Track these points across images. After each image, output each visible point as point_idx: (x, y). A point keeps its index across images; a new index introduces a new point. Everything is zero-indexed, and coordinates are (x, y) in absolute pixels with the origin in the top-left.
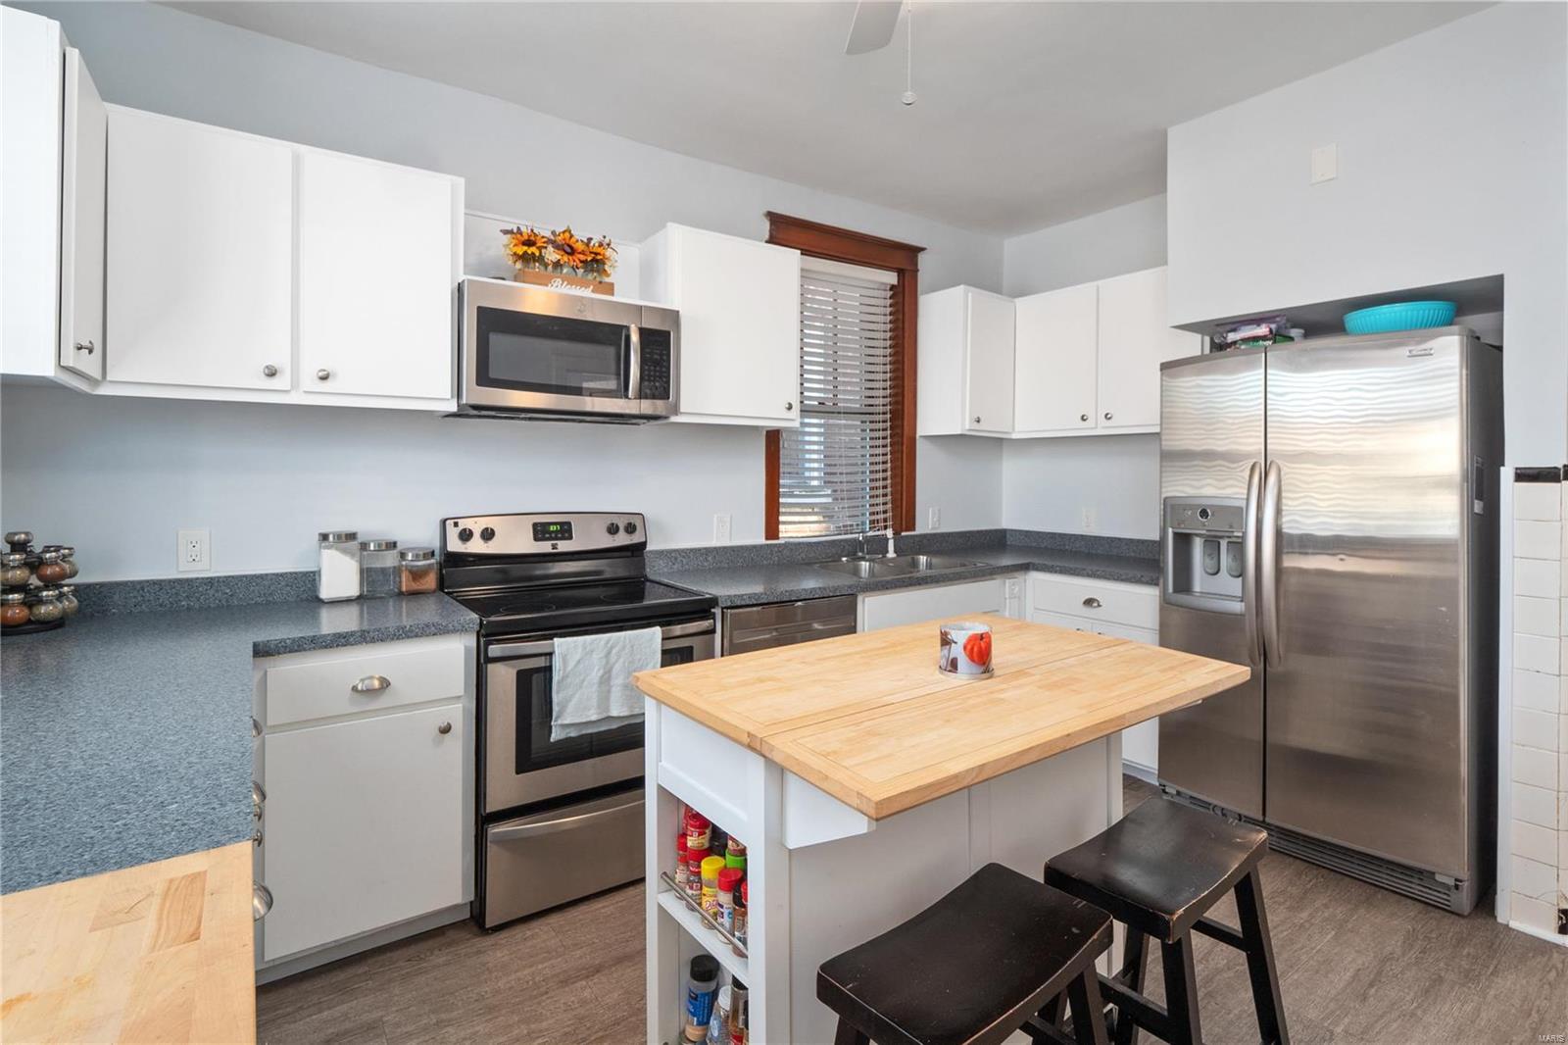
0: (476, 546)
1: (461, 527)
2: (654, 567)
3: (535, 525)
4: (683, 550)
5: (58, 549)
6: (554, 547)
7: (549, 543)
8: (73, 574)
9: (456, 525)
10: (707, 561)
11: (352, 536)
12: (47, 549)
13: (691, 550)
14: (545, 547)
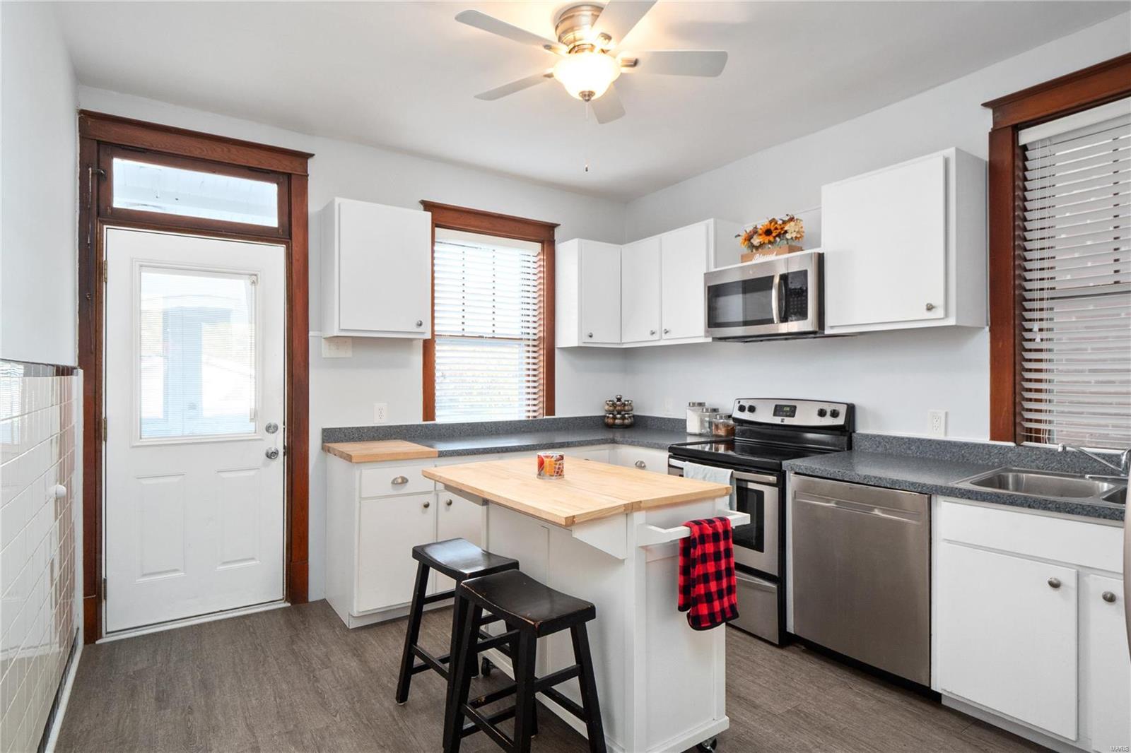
0: (746, 416)
1: (741, 403)
2: (860, 446)
3: (776, 406)
4: (886, 437)
5: (628, 401)
6: (782, 421)
7: (780, 418)
8: (632, 410)
9: (739, 402)
10: (909, 449)
11: (700, 404)
12: (625, 401)
13: (895, 438)
14: (777, 420)
